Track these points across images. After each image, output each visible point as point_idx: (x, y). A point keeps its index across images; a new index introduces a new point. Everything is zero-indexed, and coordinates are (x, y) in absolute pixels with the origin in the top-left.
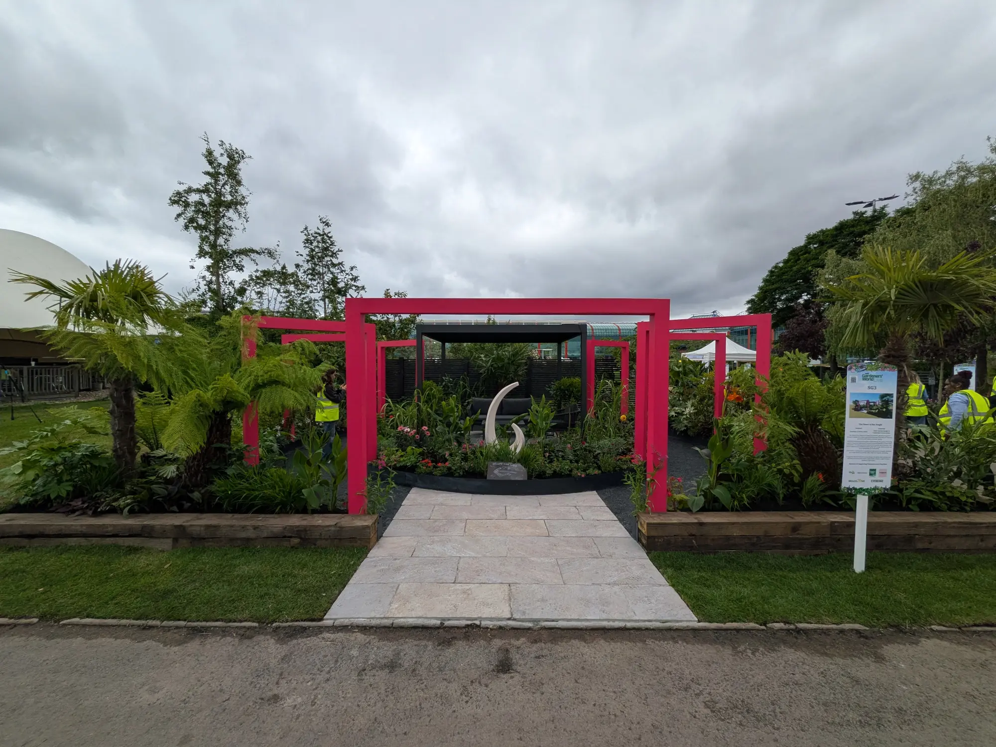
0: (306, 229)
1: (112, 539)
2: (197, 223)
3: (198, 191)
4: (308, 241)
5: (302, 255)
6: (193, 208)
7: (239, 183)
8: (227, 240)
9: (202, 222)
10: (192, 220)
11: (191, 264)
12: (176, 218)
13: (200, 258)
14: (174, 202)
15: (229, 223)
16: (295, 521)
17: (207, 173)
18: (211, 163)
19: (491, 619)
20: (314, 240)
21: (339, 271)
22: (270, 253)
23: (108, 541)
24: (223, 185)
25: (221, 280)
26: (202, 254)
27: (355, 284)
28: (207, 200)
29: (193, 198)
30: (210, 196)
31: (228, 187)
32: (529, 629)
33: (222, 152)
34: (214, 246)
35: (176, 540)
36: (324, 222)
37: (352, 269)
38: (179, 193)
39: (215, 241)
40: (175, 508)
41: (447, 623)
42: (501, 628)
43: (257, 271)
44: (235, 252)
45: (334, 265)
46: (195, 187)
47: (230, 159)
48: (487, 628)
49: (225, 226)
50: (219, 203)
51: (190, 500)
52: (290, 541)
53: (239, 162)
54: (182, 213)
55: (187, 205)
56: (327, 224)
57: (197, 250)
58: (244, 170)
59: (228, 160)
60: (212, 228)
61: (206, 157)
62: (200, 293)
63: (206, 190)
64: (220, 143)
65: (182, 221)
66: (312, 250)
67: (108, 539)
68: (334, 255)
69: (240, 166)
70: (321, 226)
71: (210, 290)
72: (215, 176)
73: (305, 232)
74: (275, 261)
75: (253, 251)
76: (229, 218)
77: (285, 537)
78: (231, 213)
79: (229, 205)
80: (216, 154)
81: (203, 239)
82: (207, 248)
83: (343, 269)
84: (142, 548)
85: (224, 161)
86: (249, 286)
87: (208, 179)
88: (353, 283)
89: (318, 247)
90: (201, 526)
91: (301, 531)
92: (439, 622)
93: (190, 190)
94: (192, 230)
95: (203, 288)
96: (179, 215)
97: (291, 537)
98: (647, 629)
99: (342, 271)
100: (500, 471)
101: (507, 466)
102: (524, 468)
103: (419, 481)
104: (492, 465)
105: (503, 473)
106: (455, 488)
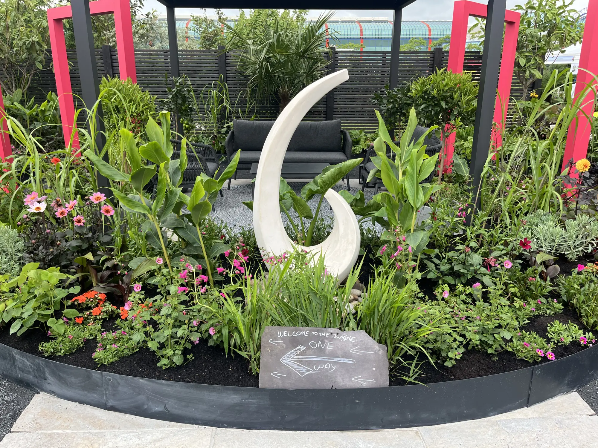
100: (303, 358)
101: (323, 340)
102: (377, 346)
103: (50, 379)
104: (276, 339)
105: (309, 363)
106: (159, 408)
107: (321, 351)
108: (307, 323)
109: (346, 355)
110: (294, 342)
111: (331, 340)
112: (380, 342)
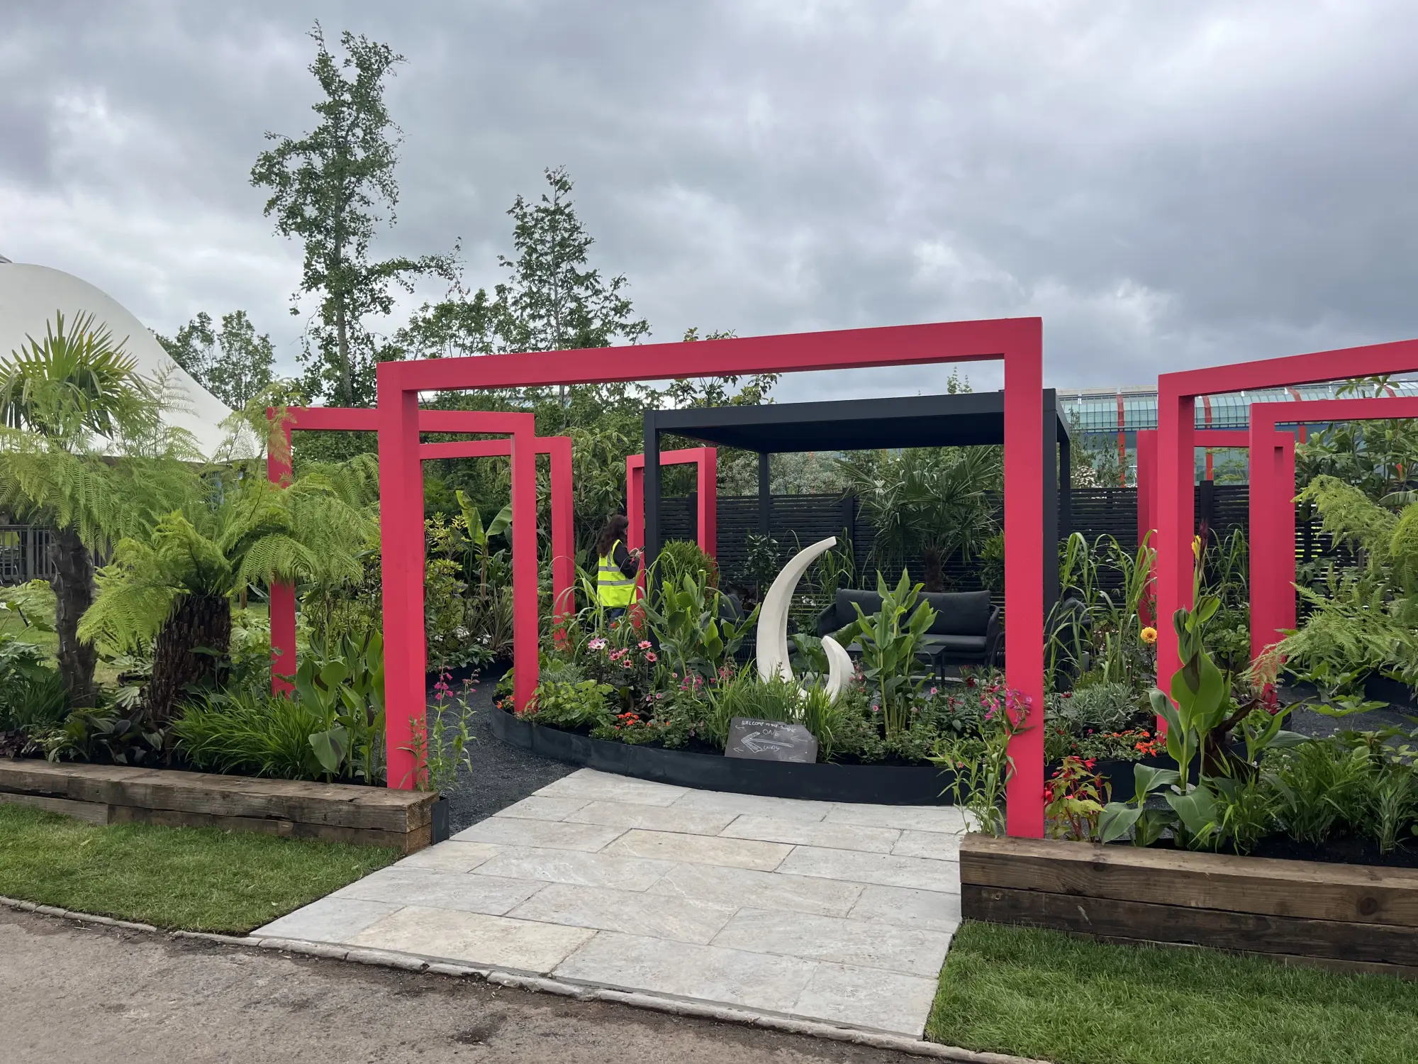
0: (519, 204)
1: (31, 798)
2: (302, 216)
3: (303, 148)
4: (524, 231)
5: (510, 264)
6: (297, 186)
7: (381, 118)
8: (361, 247)
9: (310, 212)
10: (294, 212)
11: (292, 305)
12: (266, 210)
13: (309, 289)
14: (259, 178)
15: (361, 210)
16: (292, 790)
17: (319, 109)
18: (327, 84)
19: (512, 971)
20: (535, 225)
21: (589, 292)
22: (441, 267)
23: (28, 800)
24: (351, 128)
25: (348, 335)
26: (313, 280)
27: (623, 320)
28: (318, 163)
29: (294, 164)
30: (323, 155)
31: (359, 132)
32: (571, 996)
33: (348, 55)
34: (334, 261)
35: (112, 808)
36: (557, 183)
37: (616, 284)
38: (268, 158)
39: (337, 249)
40: (122, 758)
41: (433, 966)
42: (522, 987)
43: (426, 307)
44: (371, 272)
45: (580, 280)
46: (296, 141)
47: (363, 69)
48: (498, 984)
49: (356, 218)
50: (342, 168)
51: (146, 746)
52: (276, 825)
53: (380, 72)
54: (278, 198)
55: (285, 180)
56: (562, 185)
57: (299, 273)
58: (389, 87)
59: (358, 71)
60: (330, 222)
61: (317, 72)
62: (310, 364)
63: (315, 145)
64: (343, 37)
65: (276, 215)
66: (532, 250)
67: (26, 797)
68: (579, 253)
69: (384, 80)
70: (551, 191)
71: (330, 357)
72: (331, 110)
73: (517, 210)
74: (453, 283)
75: (405, 266)
76: (362, 198)
77: (270, 817)
78: (366, 188)
79: (363, 170)
80: (337, 63)
81: (313, 250)
82: (320, 267)
83: (598, 287)
84: (69, 817)
85: (351, 75)
86: (412, 343)
87: (321, 120)
88: (616, 319)
89: (543, 242)
90: (146, 786)
91: (295, 807)
92: (420, 962)
93: (289, 148)
94: (294, 234)
95: (316, 354)
96: (272, 203)
97: (279, 818)
98: (799, 1033)
99: (597, 293)
100: (757, 740)
101: (773, 729)
102: (810, 737)
103: (594, 755)
104: (740, 725)
105: (761, 745)
106: (659, 773)
107: (771, 737)
108: (763, 716)
109: (788, 741)
110: (752, 729)
111: (778, 729)
112: (814, 733)
